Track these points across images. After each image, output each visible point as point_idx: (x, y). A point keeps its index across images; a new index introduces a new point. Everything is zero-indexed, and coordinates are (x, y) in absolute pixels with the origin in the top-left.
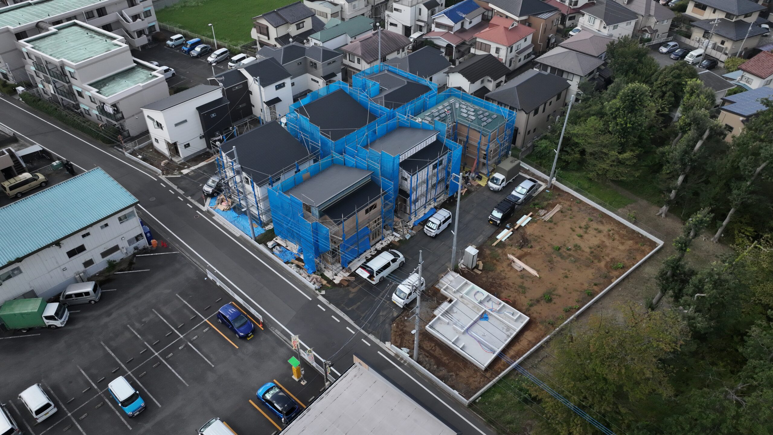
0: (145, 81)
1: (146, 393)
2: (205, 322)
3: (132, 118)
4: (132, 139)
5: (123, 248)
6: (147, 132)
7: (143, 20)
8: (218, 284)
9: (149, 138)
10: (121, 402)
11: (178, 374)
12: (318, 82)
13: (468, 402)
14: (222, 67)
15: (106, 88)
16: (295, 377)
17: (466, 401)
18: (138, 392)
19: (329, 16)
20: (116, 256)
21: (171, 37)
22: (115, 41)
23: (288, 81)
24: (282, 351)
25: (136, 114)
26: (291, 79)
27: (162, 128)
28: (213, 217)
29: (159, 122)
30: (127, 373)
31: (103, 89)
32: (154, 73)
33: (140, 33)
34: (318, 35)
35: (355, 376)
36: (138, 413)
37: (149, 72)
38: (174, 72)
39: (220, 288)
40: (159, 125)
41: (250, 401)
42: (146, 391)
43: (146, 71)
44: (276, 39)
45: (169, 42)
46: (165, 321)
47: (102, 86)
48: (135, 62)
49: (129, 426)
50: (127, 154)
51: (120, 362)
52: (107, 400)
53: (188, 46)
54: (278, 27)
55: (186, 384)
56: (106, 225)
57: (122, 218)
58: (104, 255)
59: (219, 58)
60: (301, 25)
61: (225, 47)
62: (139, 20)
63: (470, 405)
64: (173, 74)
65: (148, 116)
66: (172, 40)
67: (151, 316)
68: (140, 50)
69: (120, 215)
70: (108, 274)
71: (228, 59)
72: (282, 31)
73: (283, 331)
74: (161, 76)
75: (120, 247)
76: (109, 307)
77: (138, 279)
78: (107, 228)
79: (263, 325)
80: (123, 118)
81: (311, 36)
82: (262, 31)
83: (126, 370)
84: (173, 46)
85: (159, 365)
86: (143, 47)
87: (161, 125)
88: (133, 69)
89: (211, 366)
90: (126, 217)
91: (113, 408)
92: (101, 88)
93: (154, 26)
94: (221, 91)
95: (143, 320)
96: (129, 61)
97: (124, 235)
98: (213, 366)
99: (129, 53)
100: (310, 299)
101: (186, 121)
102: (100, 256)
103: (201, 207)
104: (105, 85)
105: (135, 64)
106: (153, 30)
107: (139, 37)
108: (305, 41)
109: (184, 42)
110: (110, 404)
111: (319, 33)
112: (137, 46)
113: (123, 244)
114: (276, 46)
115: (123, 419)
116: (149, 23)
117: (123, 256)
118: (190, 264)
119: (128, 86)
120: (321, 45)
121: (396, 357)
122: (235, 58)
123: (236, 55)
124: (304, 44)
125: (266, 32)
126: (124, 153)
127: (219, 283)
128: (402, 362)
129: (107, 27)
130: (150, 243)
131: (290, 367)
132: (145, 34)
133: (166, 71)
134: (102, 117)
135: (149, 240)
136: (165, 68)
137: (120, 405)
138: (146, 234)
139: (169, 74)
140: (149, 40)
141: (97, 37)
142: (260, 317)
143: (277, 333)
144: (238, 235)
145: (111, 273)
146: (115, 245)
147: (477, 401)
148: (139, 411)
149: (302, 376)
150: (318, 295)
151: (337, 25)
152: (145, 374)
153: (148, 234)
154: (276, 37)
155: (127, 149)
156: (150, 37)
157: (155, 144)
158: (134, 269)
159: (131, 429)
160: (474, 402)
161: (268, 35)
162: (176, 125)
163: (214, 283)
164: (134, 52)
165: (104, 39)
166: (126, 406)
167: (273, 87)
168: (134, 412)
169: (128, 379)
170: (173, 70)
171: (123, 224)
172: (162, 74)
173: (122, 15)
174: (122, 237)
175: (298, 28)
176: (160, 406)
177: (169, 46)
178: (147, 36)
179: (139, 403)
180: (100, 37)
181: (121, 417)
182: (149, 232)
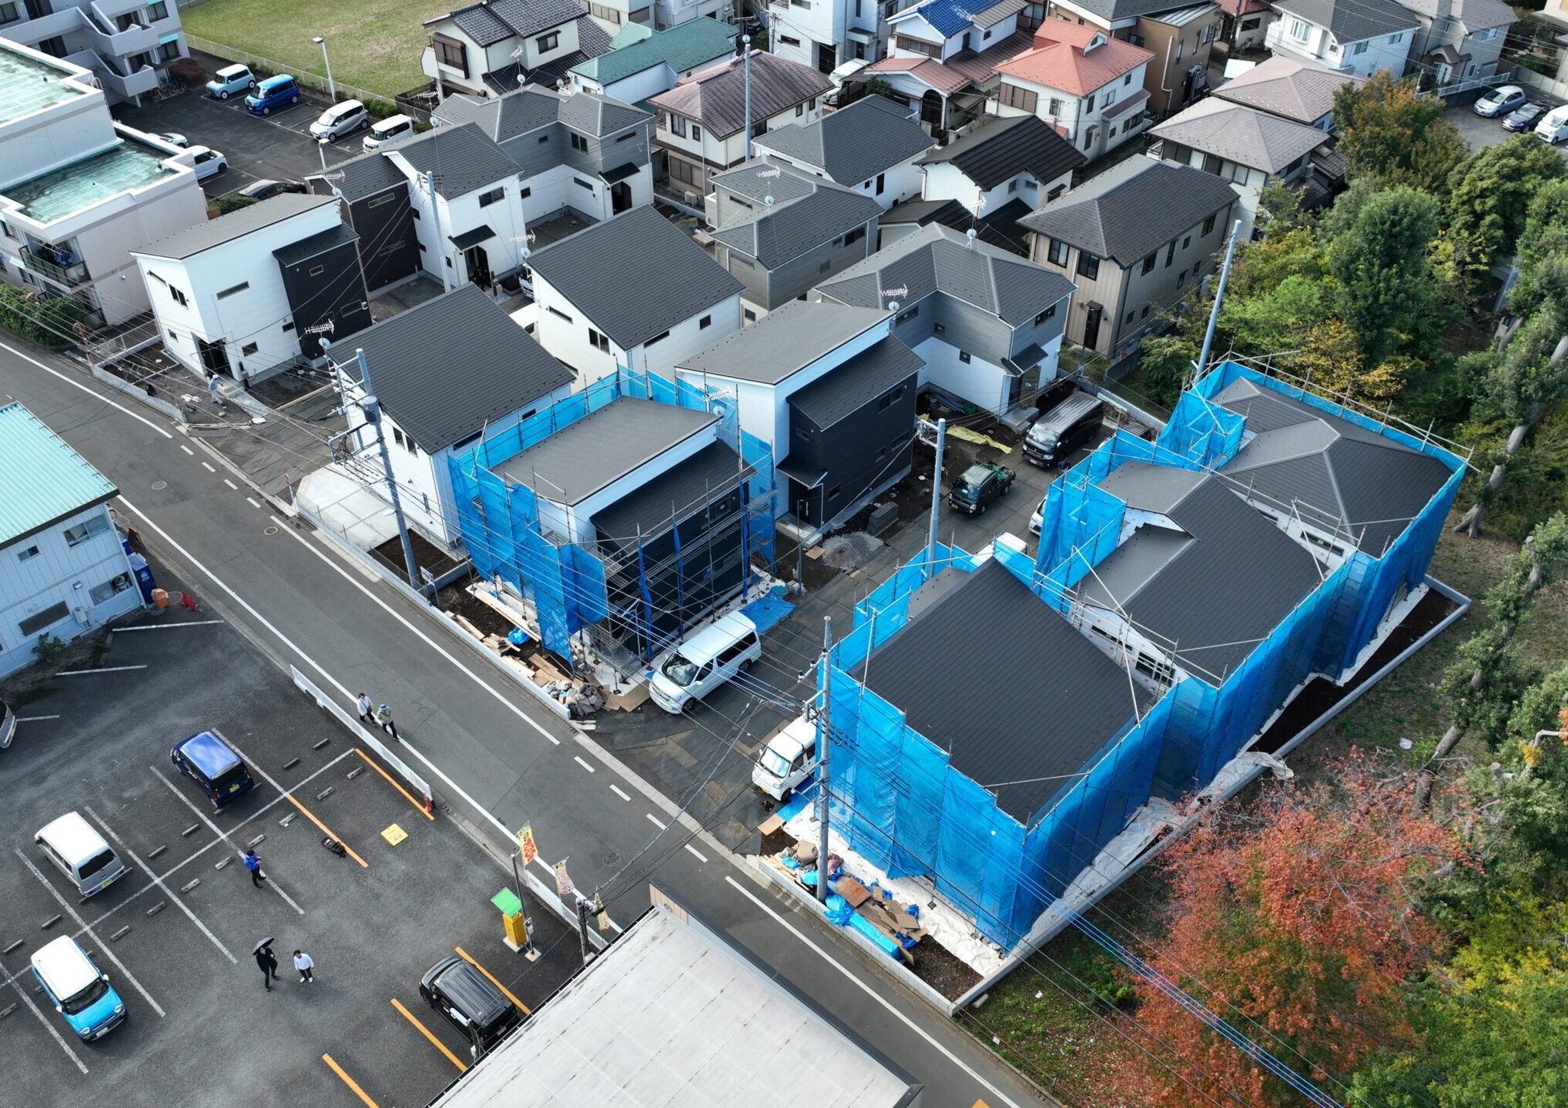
0: (143, 183)
1: (127, 980)
2: (285, 798)
3: (113, 277)
4: (112, 332)
5: (78, 610)
6: (149, 315)
7: (144, 27)
8: (320, 702)
9: (154, 329)
10: (62, 1003)
11: (212, 931)
12: (590, 187)
13: (953, 1006)
14: (347, 149)
15: (43, 199)
16: (511, 942)
17: (948, 1006)
18: (106, 977)
19: (625, 17)
20: (61, 630)
21: (220, 73)
22: (68, 81)
23: (512, 185)
24: (480, 875)
25: (122, 268)
26: (521, 178)
27: (183, 303)
28: (314, 533)
29: (177, 288)
30: (80, 928)
31: (34, 204)
32: (168, 163)
33: (139, 61)
34: (592, 66)
35: (654, 939)
36: (105, 1030)
37: (155, 161)
38: (224, 160)
39: (325, 712)
40: (178, 296)
41: (394, 1002)
42: (127, 974)
43: (148, 159)
44: (486, 77)
45: (213, 85)
46: (181, 796)
47: (34, 195)
48: (120, 133)
49: (80, 1065)
50: (98, 371)
51: (62, 901)
52: (26, 999)
53: (261, 95)
54: (489, 45)
55: (230, 956)
56: (34, 551)
57: (76, 534)
58: (28, 627)
59: (340, 125)
60: (551, 41)
61: (354, 97)
62: (134, 27)
63: (957, 1015)
64: (222, 167)
65: (151, 273)
66: (219, 79)
67: (147, 784)
68: (139, 104)
69: (69, 524)
70: (40, 675)
71: (364, 129)
72: (502, 56)
73: (482, 824)
74: (185, 170)
75: (71, 607)
76: (42, 760)
77: (115, 689)
78: (36, 558)
79: (434, 807)
80: (87, 277)
81: (575, 68)
82: (450, 57)
83: (79, 920)
84: (225, 95)
85: (163, 908)
86: (147, 96)
87: (181, 295)
88: (114, 151)
89: (297, 911)
90: (86, 532)
91: (42, 1017)
92: (32, 200)
93: (174, 43)
94: (337, 208)
95: (126, 795)
96: (106, 131)
97: (79, 578)
98: (301, 912)
99: (105, 110)
100: (557, 742)
101: (245, 285)
102: (19, 631)
103: (283, 505)
104: (41, 193)
105: (120, 140)
106: (171, 53)
107: (135, 71)
108: (559, 82)
109: (252, 85)
110: (33, 1007)
111: (594, 63)
112: (130, 95)
113: (79, 601)
114: (485, 94)
115: (66, 1048)
116: (161, 36)
117: (82, 631)
118: (249, 653)
119: (100, 195)
120: (601, 92)
121: (772, 892)
122: (380, 126)
123: (384, 118)
124: (557, 89)
125: (459, 59)
126: (89, 369)
127: (323, 700)
128: (787, 903)
129: (53, 46)
130: (148, 598)
131: (498, 914)
132: (151, 64)
133: (199, 159)
134: (35, 274)
135: (146, 588)
136: (199, 150)
137: (59, 1009)
138: (138, 574)
139: (210, 168)
140: (163, 80)
141: (22, 69)
142: (424, 787)
143: (467, 828)
144: (375, 579)
145: (48, 674)
146: (57, 602)
147: (978, 1004)
148: (109, 1026)
149: (528, 938)
150: (576, 732)
151: (642, 41)
152: (126, 933)
153: (144, 576)
154: (486, 71)
155: (95, 359)
156: (164, 73)
157: (169, 342)
158: (107, 665)
159: (86, 1071)
160: (969, 1005)
161: (465, 67)
162: (221, 295)
163: (310, 699)
164: (121, 109)
165: (40, 74)
166: (75, 1013)
167: (472, 198)
168: (95, 1027)
169: (84, 943)
170: (220, 155)
171: (77, 548)
172: (188, 165)
173: (91, 16)
174: (74, 580)
175: (543, 49)
176: (163, 1014)
177: (213, 95)
178: (156, 68)
179: (110, 1003)
180: (31, 71)
181: (62, 1043)
182: (147, 569)
